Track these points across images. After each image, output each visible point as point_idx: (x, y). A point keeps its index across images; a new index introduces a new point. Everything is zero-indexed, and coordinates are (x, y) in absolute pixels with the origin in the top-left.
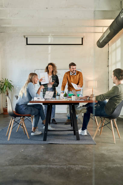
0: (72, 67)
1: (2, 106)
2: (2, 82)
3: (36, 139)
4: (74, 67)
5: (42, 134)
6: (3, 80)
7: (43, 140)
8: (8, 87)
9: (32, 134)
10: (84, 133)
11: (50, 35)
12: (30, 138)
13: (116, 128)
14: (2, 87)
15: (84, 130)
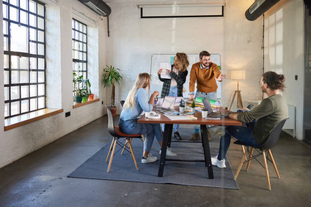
0: (204, 57)
1: (107, 104)
2: (107, 71)
4: (207, 58)
5: (157, 160)
6: (108, 68)
7: (157, 175)
8: (114, 78)
9: (143, 161)
10: (221, 164)
11: (175, 3)
12: (139, 170)
13: (272, 162)
14: (106, 78)
15: (222, 160)
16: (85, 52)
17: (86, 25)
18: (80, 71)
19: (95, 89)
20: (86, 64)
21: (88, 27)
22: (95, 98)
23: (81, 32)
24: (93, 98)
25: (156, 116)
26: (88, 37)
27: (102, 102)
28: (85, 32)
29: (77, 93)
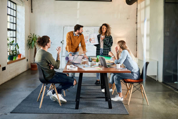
1: (30, 61)
2: (31, 38)
3: (68, 107)
6: (31, 35)
7: (75, 108)
12: (62, 106)
14: (30, 42)
16: (15, 23)
17: (15, 4)
18: (11, 37)
19: (22, 50)
20: (15, 32)
21: (17, 5)
22: (22, 57)
23: (12, 9)
24: (20, 57)
25: (74, 68)
26: (17, 13)
27: (27, 60)
28: (15, 9)
29: (10, 53)
